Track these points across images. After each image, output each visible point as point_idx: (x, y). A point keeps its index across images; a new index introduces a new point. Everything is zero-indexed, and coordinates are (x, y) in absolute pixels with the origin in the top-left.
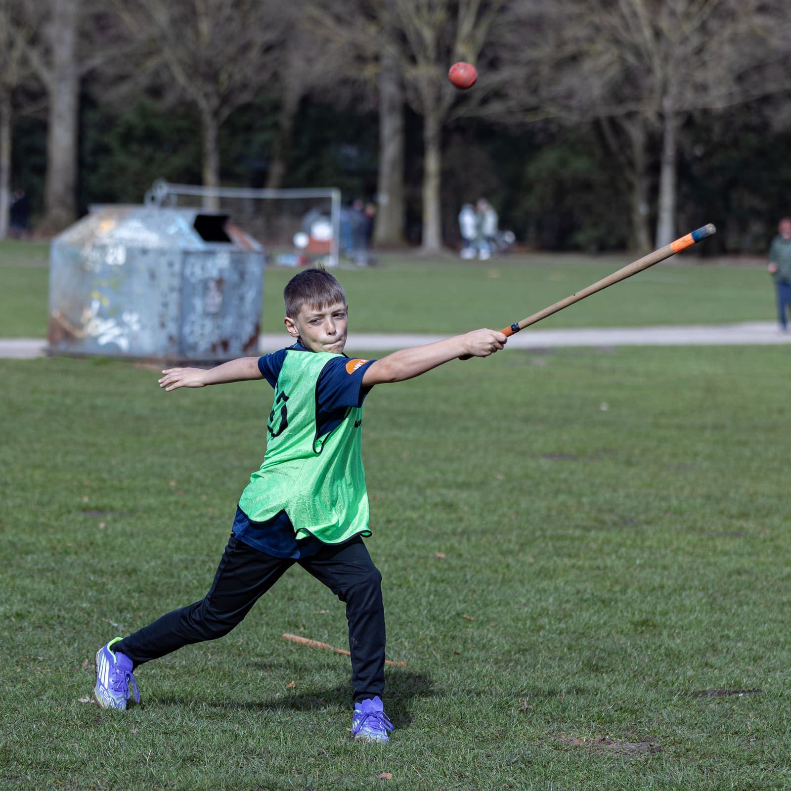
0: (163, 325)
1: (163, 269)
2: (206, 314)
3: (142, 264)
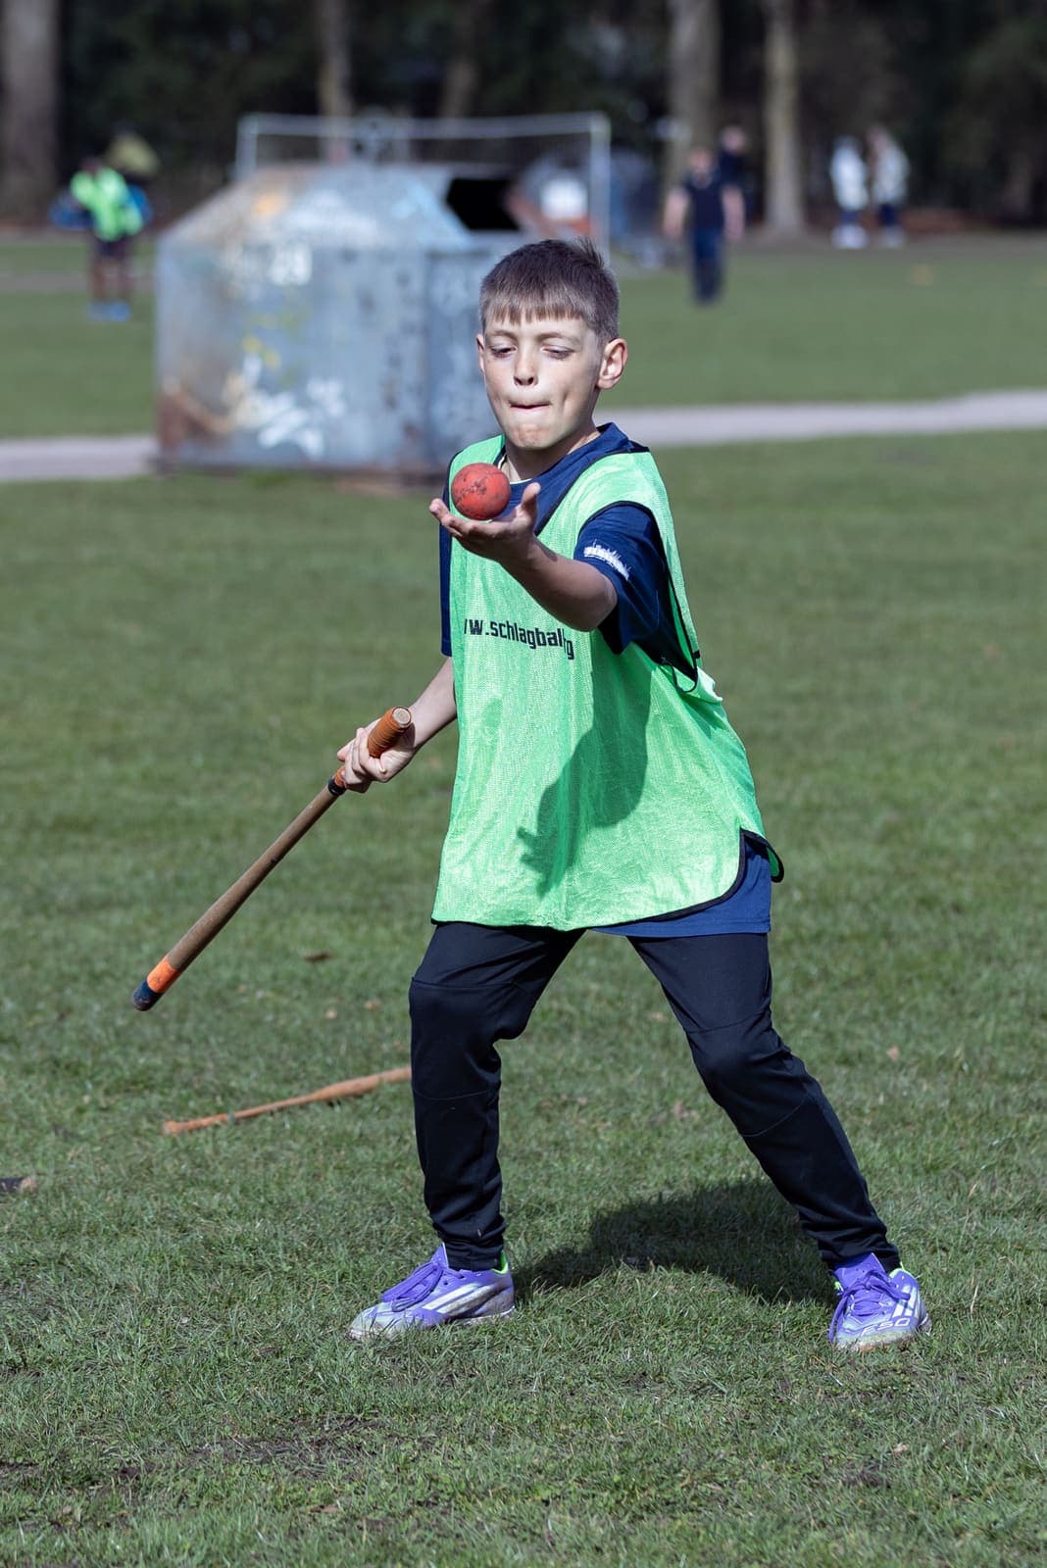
0: (391, 403)
1: (387, 290)
3: (345, 281)
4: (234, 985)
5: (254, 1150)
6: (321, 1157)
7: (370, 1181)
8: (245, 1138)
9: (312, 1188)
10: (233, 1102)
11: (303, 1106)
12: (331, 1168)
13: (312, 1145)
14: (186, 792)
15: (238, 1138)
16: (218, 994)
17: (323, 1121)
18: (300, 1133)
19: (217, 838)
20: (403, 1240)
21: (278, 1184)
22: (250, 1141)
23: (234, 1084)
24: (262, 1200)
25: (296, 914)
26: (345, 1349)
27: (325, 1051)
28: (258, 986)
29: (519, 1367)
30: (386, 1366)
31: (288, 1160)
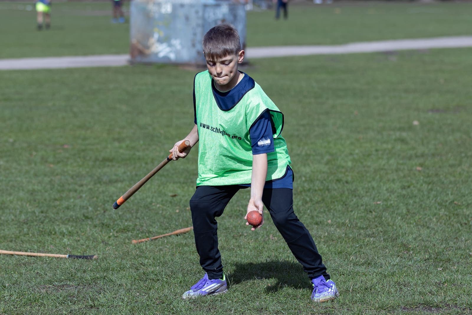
0: (194, 45)
1: (193, 15)
3: (181, 12)
4: (151, 203)
5: (157, 248)
6: (175, 250)
7: (188, 256)
8: (154, 244)
9: (172, 258)
10: (151, 235)
11: (170, 236)
12: (177, 253)
13: (172, 246)
14: (138, 151)
15: (152, 245)
16: (147, 206)
17: (175, 240)
18: (169, 243)
19: (146, 163)
20: (197, 272)
21: (163, 257)
22: (156, 245)
23: (151, 230)
24: (159, 261)
25: (168, 184)
26: (181, 302)
27: (176, 221)
28: (158, 203)
29: (228, 306)
30: (192, 306)
31: (166, 251)
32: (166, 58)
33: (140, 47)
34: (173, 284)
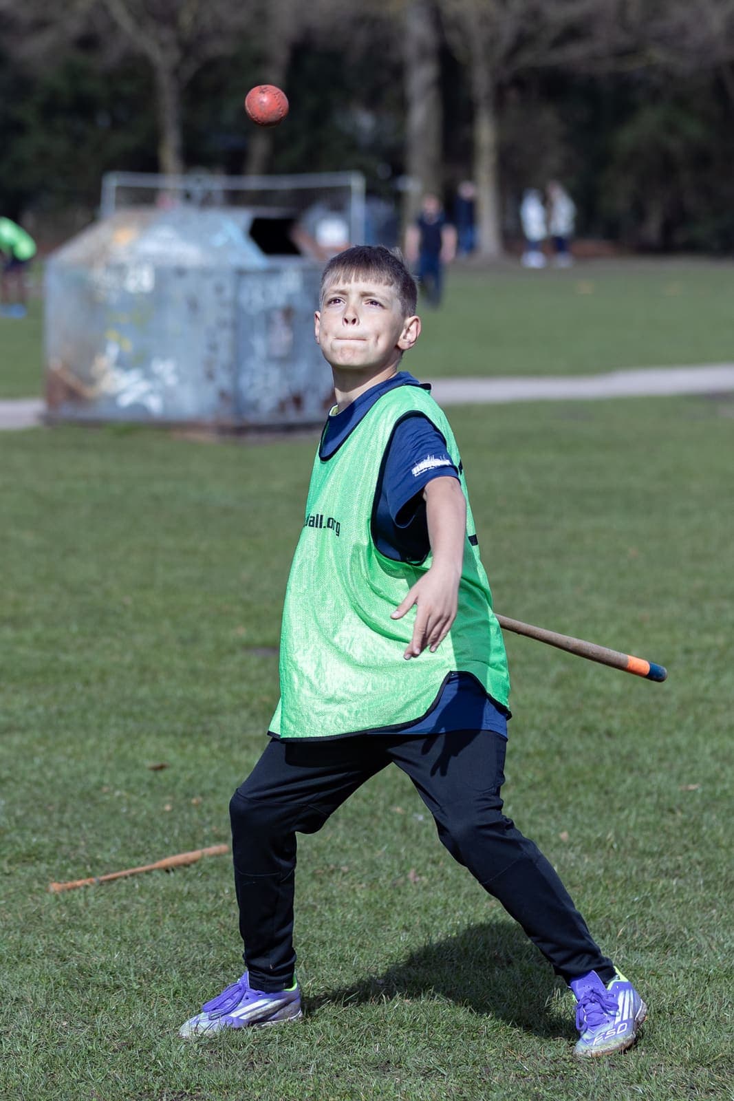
0: (210, 376)
1: (208, 296)
2: (271, 359)
3: (178, 290)
4: (99, 787)
5: (114, 903)
6: (161, 908)
7: (195, 925)
8: (107, 894)
9: (154, 930)
10: (98, 869)
11: (148, 872)
12: (168, 916)
13: (154, 900)
14: (66, 650)
15: (102, 895)
16: (88, 793)
17: (162, 883)
18: (146, 891)
19: (87, 683)
20: (219, 967)
21: (131, 927)
22: (111, 897)
23: (99, 857)
24: (119, 939)
25: (143, 737)
26: (178, 1044)
27: (164, 833)
28: (116, 787)
29: (300, 1056)
30: (207, 1055)
31: (137, 911)
32: (138, 407)
33: (71, 380)
34: (156, 997)
